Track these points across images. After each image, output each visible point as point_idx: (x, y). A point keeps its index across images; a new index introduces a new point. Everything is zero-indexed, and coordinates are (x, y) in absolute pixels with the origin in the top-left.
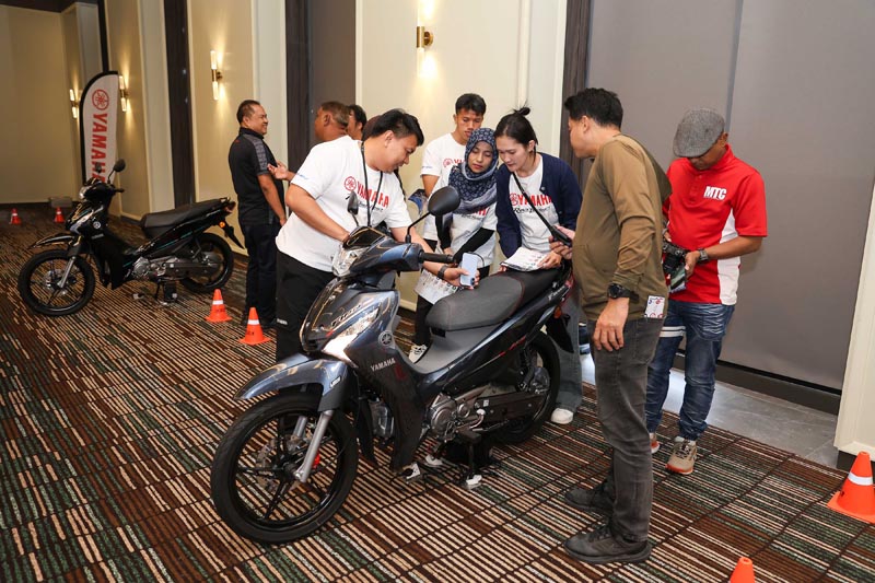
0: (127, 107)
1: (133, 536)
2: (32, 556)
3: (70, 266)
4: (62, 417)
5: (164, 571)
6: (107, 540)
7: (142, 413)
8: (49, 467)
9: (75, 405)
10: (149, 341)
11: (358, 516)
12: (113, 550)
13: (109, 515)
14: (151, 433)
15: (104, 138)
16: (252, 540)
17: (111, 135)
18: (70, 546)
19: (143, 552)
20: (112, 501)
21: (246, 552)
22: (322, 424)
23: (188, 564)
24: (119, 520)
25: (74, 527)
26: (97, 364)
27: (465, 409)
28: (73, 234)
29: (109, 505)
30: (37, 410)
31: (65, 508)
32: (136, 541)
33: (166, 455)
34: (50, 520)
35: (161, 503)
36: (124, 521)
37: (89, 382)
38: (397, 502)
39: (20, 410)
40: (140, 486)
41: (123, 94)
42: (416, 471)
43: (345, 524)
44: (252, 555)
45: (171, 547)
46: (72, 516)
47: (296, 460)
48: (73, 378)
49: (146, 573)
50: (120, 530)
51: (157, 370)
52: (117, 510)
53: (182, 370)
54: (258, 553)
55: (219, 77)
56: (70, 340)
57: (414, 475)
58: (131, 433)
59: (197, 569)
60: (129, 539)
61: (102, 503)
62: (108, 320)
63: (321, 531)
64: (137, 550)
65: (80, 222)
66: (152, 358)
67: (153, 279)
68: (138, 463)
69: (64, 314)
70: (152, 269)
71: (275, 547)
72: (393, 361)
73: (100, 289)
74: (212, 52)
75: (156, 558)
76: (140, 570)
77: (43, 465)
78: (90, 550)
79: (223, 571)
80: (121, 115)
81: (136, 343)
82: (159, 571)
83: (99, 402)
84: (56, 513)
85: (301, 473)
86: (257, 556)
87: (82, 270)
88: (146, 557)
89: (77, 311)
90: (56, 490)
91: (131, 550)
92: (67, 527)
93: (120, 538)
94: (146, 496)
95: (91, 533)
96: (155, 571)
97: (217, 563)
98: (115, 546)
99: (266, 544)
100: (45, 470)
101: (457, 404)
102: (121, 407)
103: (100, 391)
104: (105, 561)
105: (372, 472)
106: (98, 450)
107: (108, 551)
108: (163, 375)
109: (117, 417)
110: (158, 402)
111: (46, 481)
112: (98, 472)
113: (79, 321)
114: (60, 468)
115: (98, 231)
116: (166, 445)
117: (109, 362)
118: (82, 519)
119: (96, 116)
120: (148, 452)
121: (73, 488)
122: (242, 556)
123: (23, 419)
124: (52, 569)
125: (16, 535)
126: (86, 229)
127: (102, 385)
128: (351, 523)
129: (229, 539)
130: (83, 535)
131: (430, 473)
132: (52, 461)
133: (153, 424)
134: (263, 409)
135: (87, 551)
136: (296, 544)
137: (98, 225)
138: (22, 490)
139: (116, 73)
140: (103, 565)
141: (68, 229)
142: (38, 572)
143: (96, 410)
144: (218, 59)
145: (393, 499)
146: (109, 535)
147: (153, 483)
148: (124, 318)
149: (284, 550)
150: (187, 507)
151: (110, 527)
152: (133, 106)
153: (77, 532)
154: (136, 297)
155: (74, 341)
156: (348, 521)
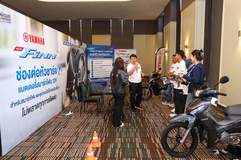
0: (166, 55)
1: (146, 146)
2: (128, 143)
3: (148, 90)
4: (140, 120)
5: (150, 154)
6: (141, 145)
7: (155, 123)
8: (135, 129)
9: (143, 119)
10: (161, 108)
11: (197, 157)
12: (142, 147)
13: (143, 141)
14: (156, 127)
15: (161, 62)
16: (169, 154)
17: (162, 61)
18: (134, 144)
19: (147, 149)
20: (144, 139)
21: (167, 156)
22: (188, 131)
23: (155, 154)
24: (144, 142)
25: (136, 141)
26: (149, 111)
27: (233, 138)
28: (149, 83)
29: (143, 139)
30: (136, 118)
31: (136, 137)
32: (146, 147)
33: (157, 133)
34: (133, 138)
35: (153, 141)
36: (145, 143)
37: (147, 115)
38: (209, 158)
39: (133, 118)
40: (150, 137)
41: (166, 52)
42: (218, 152)
43: (193, 158)
44: (168, 157)
45: (153, 150)
46: (136, 139)
47: (181, 138)
48: (144, 113)
49: (146, 153)
50: (144, 144)
51: (161, 115)
52: (145, 140)
53: (166, 116)
54: (170, 157)
55: (187, 47)
56: (145, 106)
57: (216, 153)
58: (152, 127)
59: (156, 156)
60: (145, 146)
61: (142, 138)
62: (154, 103)
63: (186, 157)
64: (146, 148)
65: (151, 81)
66: (161, 112)
67: (165, 95)
68: (151, 133)
69: (146, 100)
70: (165, 92)
71: (174, 157)
72: (208, 119)
73: (153, 96)
74: (185, 41)
75: (149, 151)
76: (145, 152)
77: (134, 129)
78: (138, 146)
79: (161, 158)
80: (165, 56)
81: (158, 109)
82: (149, 154)
83: (147, 119)
84: (134, 137)
85: (182, 141)
86: (169, 158)
87: (150, 91)
88: (147, 151)
89: (148, 100)
90: (135, 134)
91: (145, 148)
92: (135, 140)
93: (144, 145)
94: (151, 139)
95: (139, 143)
96: (148, 153)
97: (160, 156)
98: (142, 146)
99: (172, 156)
100: (134, 130)
101: (230, 136)
102: (151, 121)
103: (148, 117)
104: (140, 148)
105: (205, 149)
106: (144, 128)
107: (141, 147)
108: (162, 116)
109: (150, 123)
110: (159, 122)
111: (134, 131)
112: (143, 133)
113: (148, 102)
114: (137, 130)
115: (154, 83)
116: (158, 131)
117: (152, 112)
118: (138, 140)
119: (159, 57)
120: (154, 131)
121: (138, 134)
122: (166, 157)
123: (133, 119)
124: (131, 147)
125: (127, 139)
126: (152, 82)
127: (149, 116)
128: (195, 158)
129: (165, 152)
130: (137, 143)
131: (222, 154)
132: (136, 128)
133: (157, 126)
134: (174, 124)
135: (137, 146)
136: (179, 158)
137: (154, 82)
138: (130, 132)
139: (164, 47)
140: (139, 149)
141: (148, 82)
142: (128, 146)
143: (146, 120)
144: (187, 42)
145: (208, 157)
146: (142, 144)
147: (153, 137)
148: (157, 103)
149: (176, 159)
150: (158, 144)
151: (142, 143)
152: (168, 54)
153: (136, 142)
154: (161, 99)
155: (146, 106)
156: (194, 158)
